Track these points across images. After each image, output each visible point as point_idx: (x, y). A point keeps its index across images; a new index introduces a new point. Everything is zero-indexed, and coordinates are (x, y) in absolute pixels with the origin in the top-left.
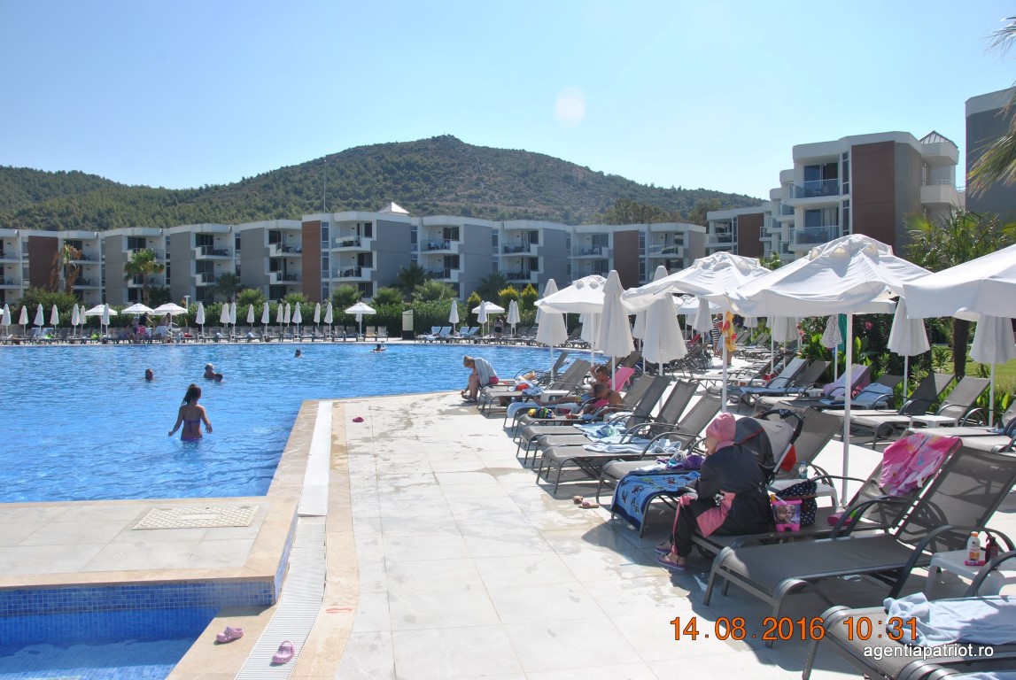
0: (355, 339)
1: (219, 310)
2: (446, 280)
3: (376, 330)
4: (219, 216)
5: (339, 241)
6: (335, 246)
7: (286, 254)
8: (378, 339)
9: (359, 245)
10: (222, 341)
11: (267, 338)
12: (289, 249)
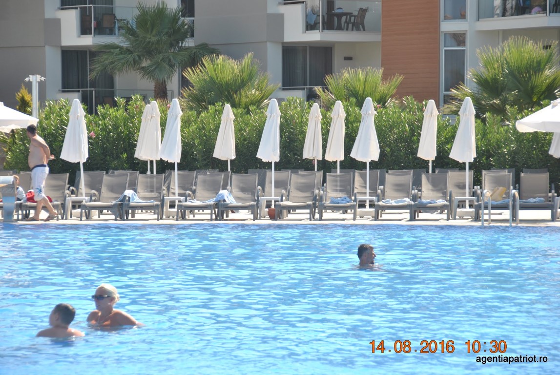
1: (132, 120)
11: (273, 207)
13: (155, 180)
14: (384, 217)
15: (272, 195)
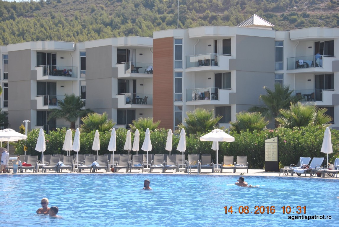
0: (210, 170)
1: (62, 136)
2: (317, 103)
3: (235, 160)
4: (63, 32)
5: (194, 59)
6: (189, 65)
7: (135, 75)
8: (237, 171)
9: (216, 64)
10: (64, 171)
11: (113, 168)
12: (139, 69)
13: (70, 158)
14: (153, 171)
15: (113, 163)
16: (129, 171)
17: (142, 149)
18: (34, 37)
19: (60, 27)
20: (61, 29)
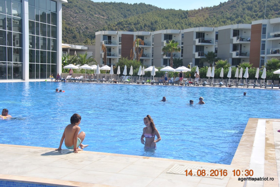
0: (278, 88)
5: (272, 34)
6: (269, 37)
10: (207, 86)
11: (229, 85)
12: (244, 39)
13: (209, 80)
14: (249, 87)
16: (237, 87)
17: (244, 77)
18: (195, 25)
19: (207, 21)
20: (207, 22)
